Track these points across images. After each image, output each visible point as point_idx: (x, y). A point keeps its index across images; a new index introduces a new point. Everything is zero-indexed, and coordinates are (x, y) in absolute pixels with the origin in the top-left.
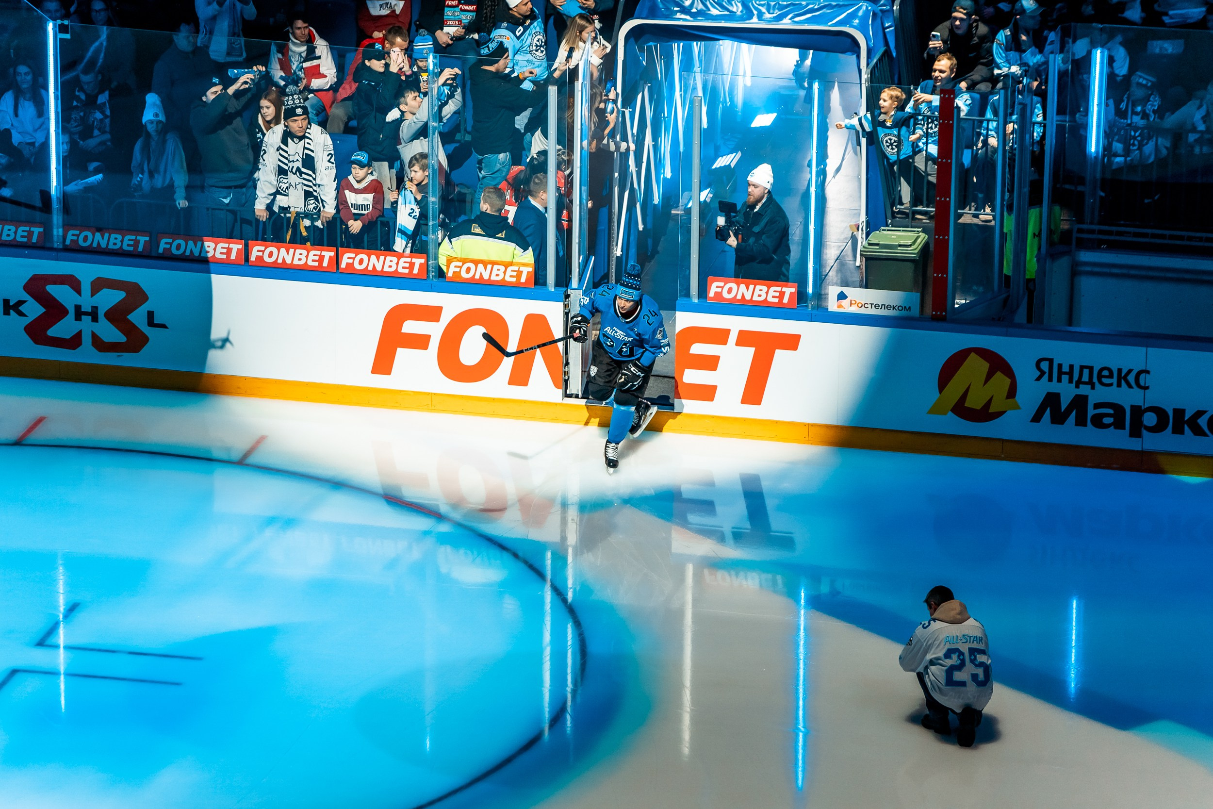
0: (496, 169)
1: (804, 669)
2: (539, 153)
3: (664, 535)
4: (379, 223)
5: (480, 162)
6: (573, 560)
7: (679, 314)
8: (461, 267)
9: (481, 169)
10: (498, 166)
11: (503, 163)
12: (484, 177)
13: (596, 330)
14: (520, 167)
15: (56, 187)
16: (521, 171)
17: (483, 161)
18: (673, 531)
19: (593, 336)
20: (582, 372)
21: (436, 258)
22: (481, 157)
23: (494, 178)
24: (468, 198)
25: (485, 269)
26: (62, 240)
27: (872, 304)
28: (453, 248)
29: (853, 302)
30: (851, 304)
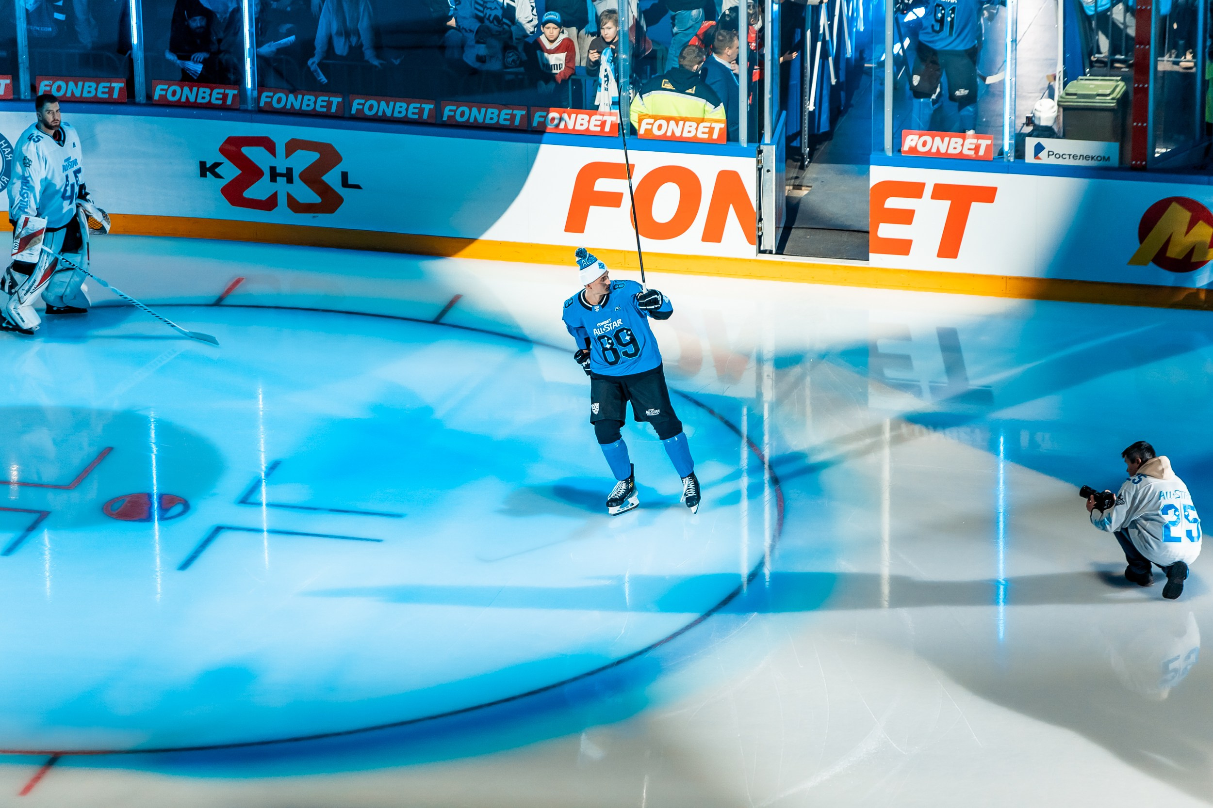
0: (688, 26)
1: (1004, 522)
2: (731, 9)
3: (861, 390)
4: (570, 82)
5: (673, 18)
6: (769, 416)
7: (873, 168)
8: (652, 124)
9: (674, 26)
10: (691, 23)
11: (696, 19)
12: (677, 34)
13: (790, 185)
14: (711, 22)
15: (250, 49)
16: (712, 26)
17: (676, 17)
18: (869, 386)
19: (786, 192)
20: (776, 228)
21: (628, 115)
22: (673, 13)
23: (687, 35)
24: (659, 55)
25: (677, 126)
26: (256, 102)
27: (1070, 155)
28: (643, 104)
29: (1051, 153)
30: (1049, 155)
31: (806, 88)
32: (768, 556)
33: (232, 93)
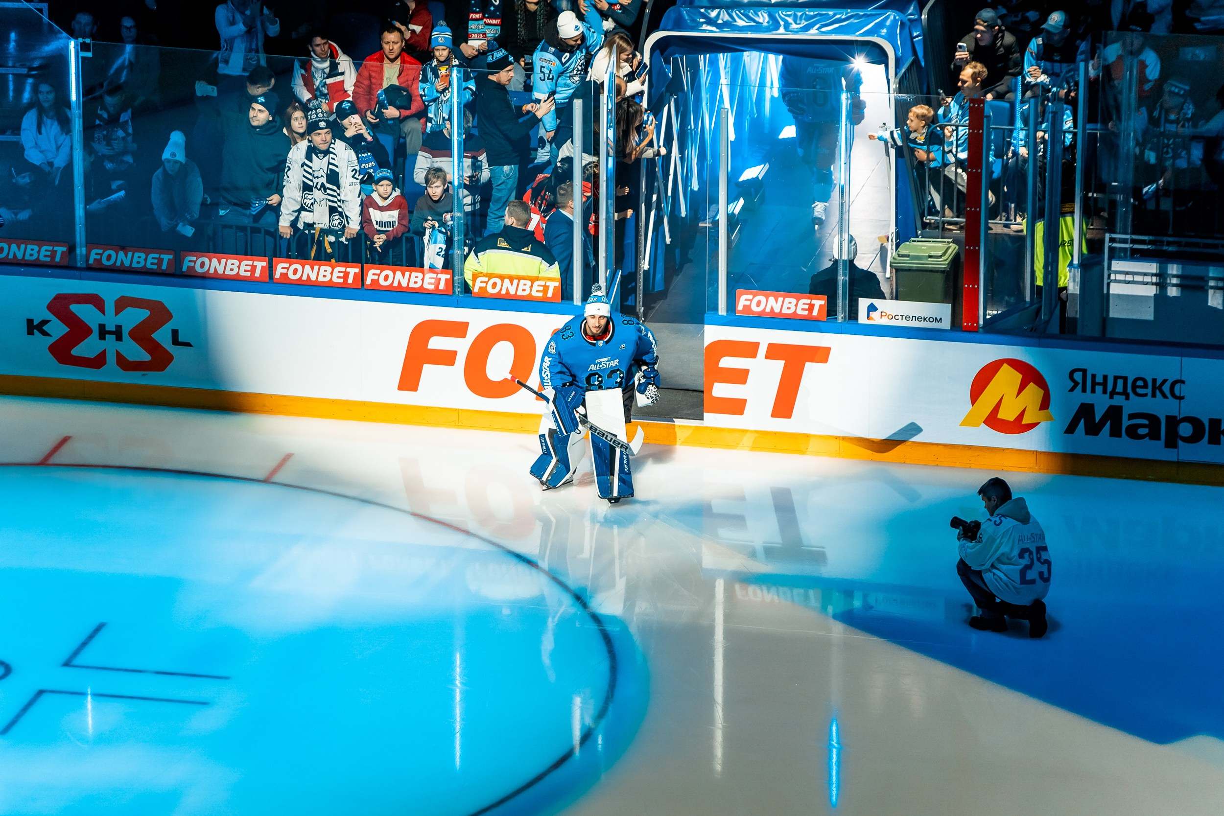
2: (565, 160)
4: (404, 239)
7: (707, 328)
8: (487, 283)
14: (544, 175)
16: (545, 179)
18: (702, 543)
21: (462, 273)
25: (512, 284)
26: (85, 260)
27: (902, 316)
28: (479, 263)
29: (883, 314)
30: (881, 316)
33: (60, 250)
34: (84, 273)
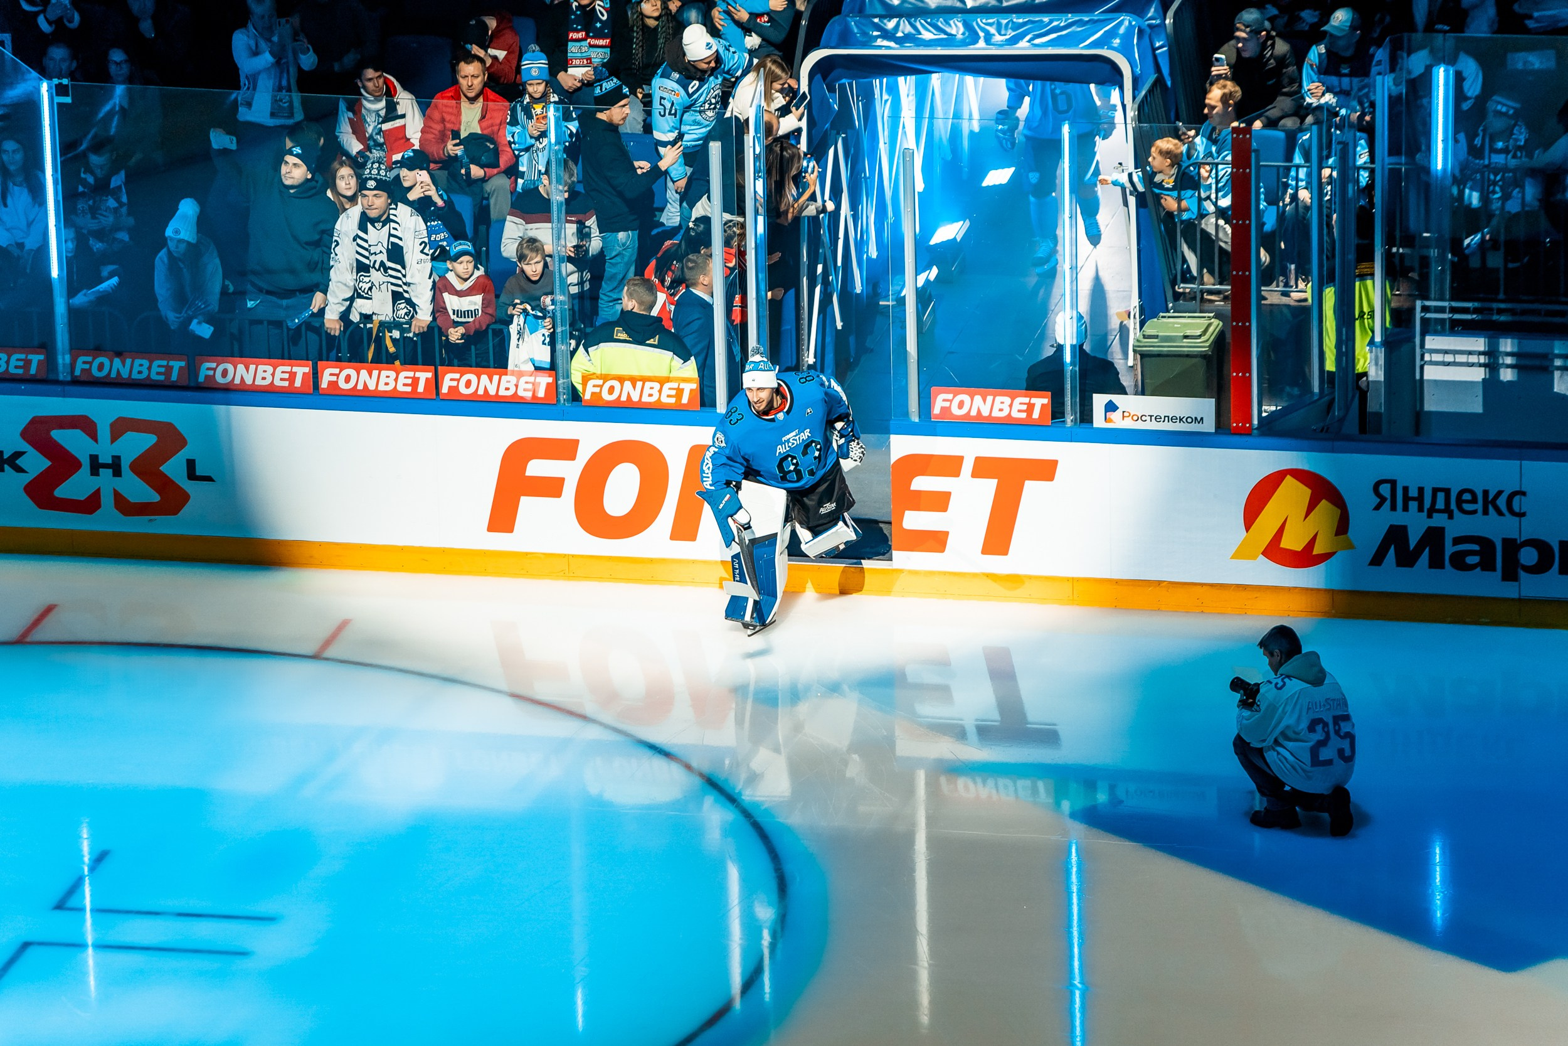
0: (614, 253)
4: (490, 332)
7: (894, 439)
8: (601, 387)
10: (617, 249)
21: (568, 375)
25: (634, 388)
26: (69, 370)
27: (1151, 416)
28: (590, 360)
29: (1126, 414)
30: (1123, 417)
31: (803, 335)
32: (768, 959)
33: (36, 359)
34: (68, 388)
